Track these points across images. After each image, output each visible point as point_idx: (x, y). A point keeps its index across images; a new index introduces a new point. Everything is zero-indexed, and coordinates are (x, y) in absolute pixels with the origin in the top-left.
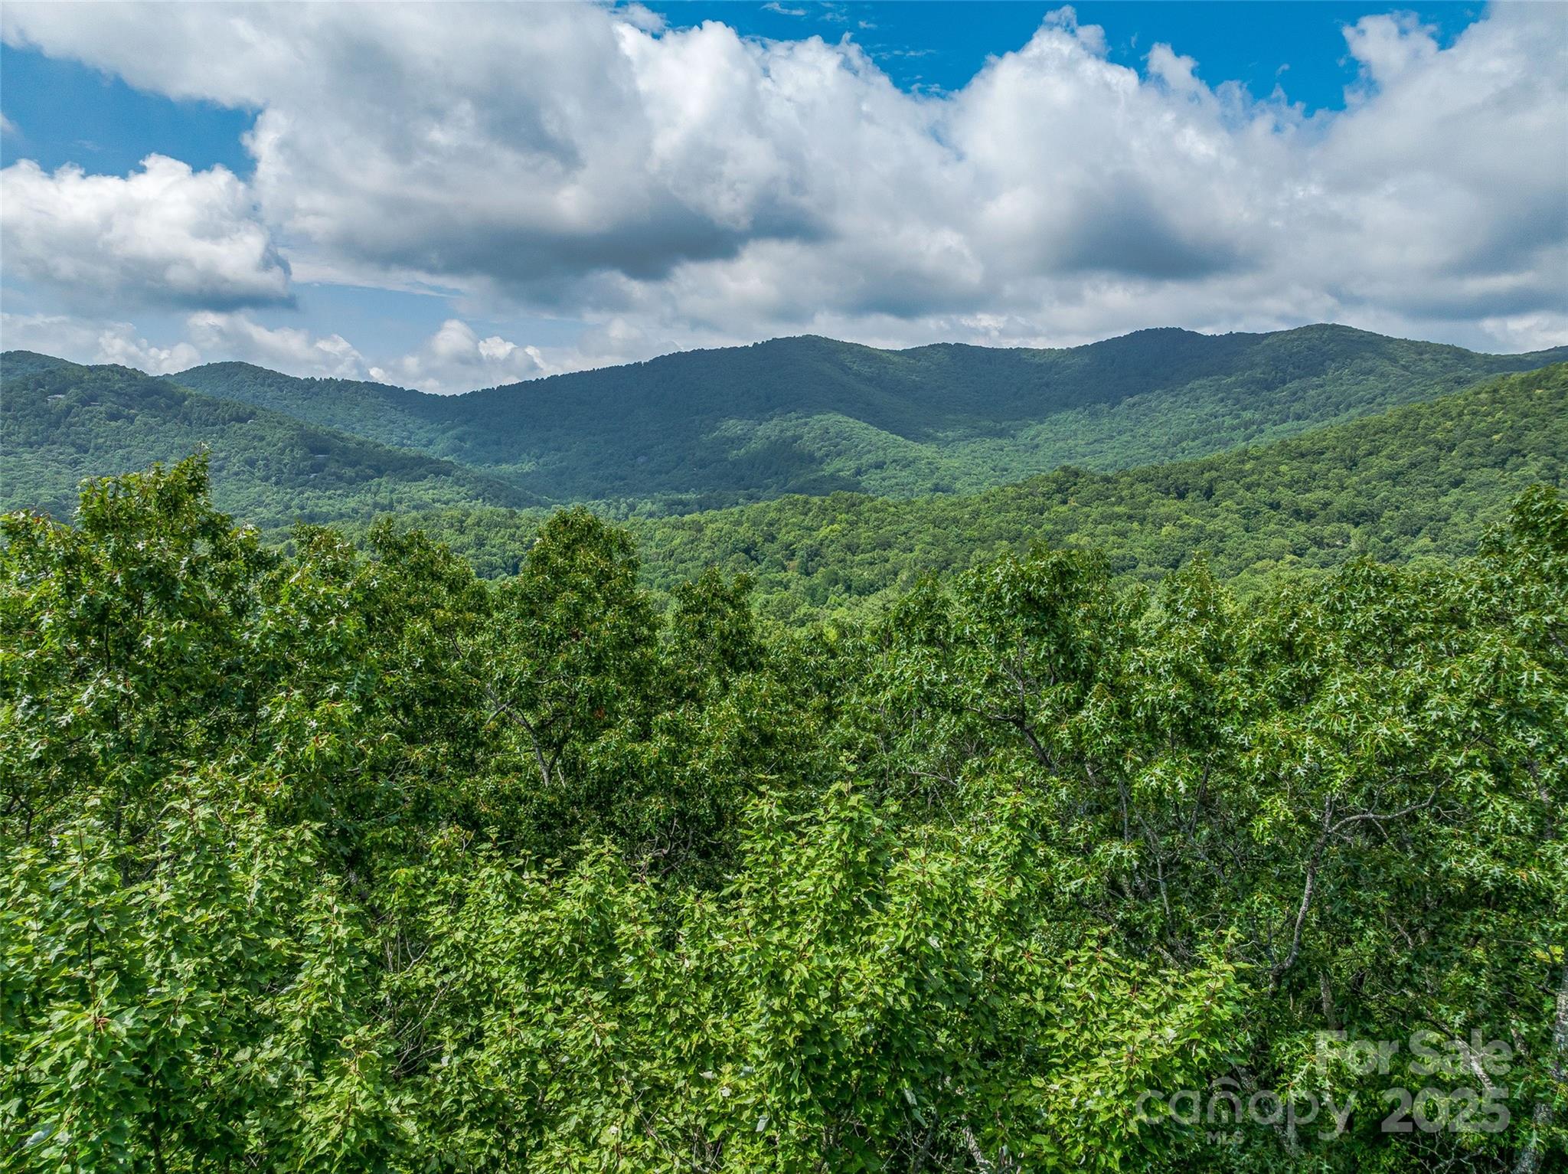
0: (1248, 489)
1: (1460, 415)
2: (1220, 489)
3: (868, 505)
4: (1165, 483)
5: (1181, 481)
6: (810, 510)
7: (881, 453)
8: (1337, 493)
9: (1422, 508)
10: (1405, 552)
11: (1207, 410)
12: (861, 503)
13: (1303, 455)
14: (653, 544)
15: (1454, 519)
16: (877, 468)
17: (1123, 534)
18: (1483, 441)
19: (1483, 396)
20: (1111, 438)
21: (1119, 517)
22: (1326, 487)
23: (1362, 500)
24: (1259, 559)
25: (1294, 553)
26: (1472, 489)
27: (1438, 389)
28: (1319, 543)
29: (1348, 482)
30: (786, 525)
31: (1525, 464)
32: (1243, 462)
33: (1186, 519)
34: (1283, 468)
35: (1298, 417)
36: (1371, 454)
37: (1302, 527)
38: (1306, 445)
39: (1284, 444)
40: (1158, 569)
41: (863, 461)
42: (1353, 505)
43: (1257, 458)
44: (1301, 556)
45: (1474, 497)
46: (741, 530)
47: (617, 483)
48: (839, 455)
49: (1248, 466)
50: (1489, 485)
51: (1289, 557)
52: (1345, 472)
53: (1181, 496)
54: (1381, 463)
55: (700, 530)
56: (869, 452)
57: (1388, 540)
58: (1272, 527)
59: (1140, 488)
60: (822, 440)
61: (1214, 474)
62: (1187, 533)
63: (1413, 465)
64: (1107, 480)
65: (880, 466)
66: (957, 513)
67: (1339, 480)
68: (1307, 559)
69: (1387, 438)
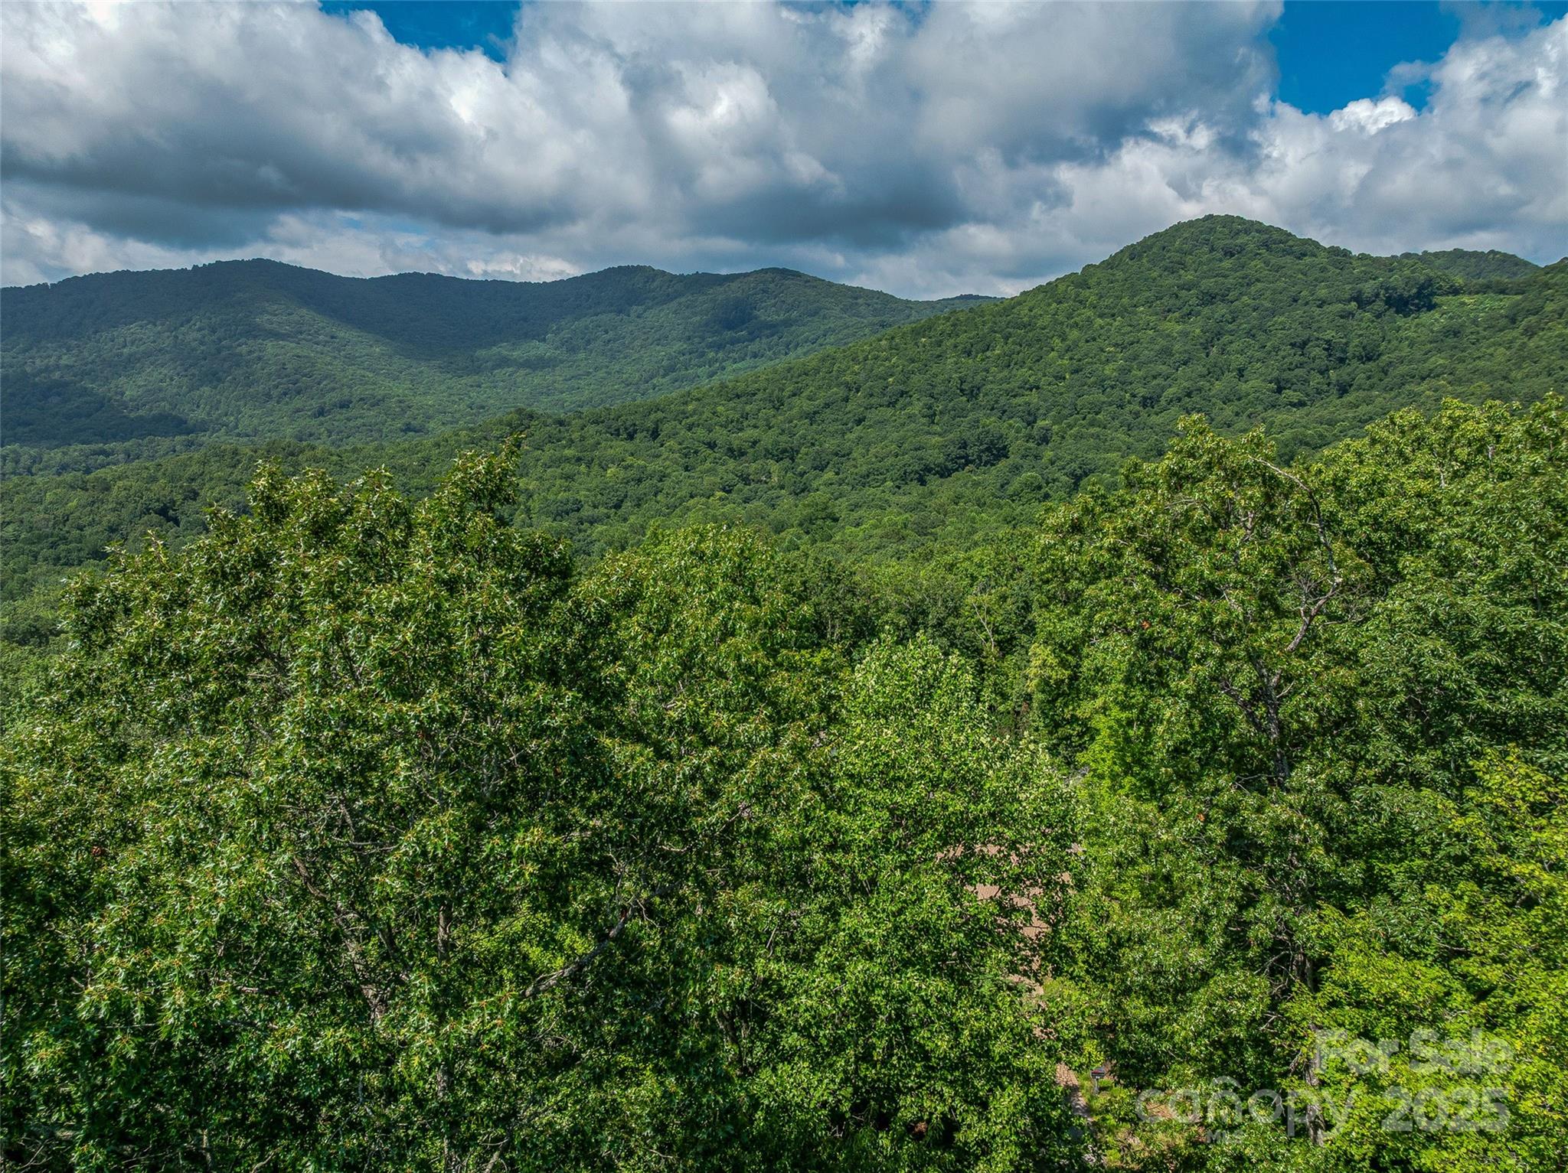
0: (689, 429)
1: (866, 358)
2: (666, 428)
3: (308, 453)
4: (615, 425)
5: (628, 423)
6: (239, 461)
7: (346, 391)
8: (765, 431)
9: (830, 444)
10: (815, 485)
11: (675, 348)
12: (302, 451)
13: (738, 396)
14: (41, 508)
15: (854, 455)
16: (342, 407)
17: (569, 477)
18: (881, 383)
19: (883, 342)
20: (588, 374)
21: (568, 460)
22: (755, 427)
23: (784, 438)
24: (692, 497)
25: (724, 490)
26: (870, 426)
27: (867, 331)
28: (746, 480)
29: (773, 421)
30: (211, 479)
31: (910, 404)
32: (686, 403)
33: (629, 460)
34: (720, 409)
35: (755, 356)
36: (794, 395)
37: (731, 464)
38: (741, 386)
39: (723, 386)
40: (602, 510)
41: (327, 399)
42: (777, 443)
43: (698, 400)
44: (729, 492)
45: (872, 434)
46: (154, 487)
47: (20, 430)
48: (299, 393)
49: (690, 407)
50: (882, 422)
51: (719, 494)
52: (772, 412)
53: (631, 437)
54: (801, 404)
55: (107, 489)
56: (333, 389)
57: (802, 474)
58: (708, 465)
59: (591, 429)
60: (279, 376)
61: (660, 415)
62: (630, 473)
63: (827, 405)
64: (561, 423)
65: (344, 405)
66: (405, 461)
67: (767, 420)
68: (734, 495)
69: (808, 380)
